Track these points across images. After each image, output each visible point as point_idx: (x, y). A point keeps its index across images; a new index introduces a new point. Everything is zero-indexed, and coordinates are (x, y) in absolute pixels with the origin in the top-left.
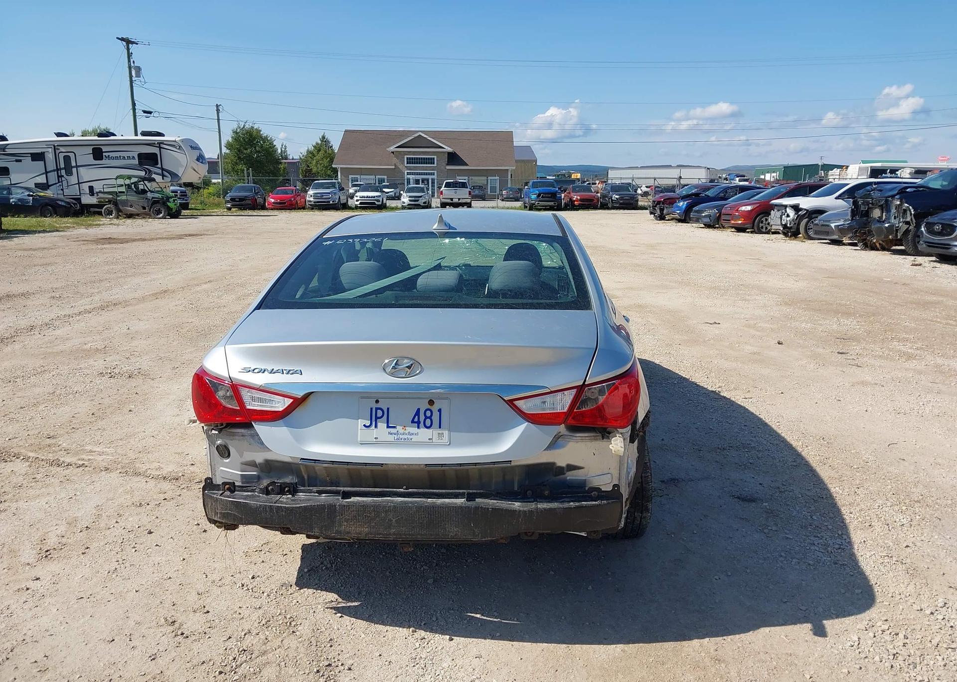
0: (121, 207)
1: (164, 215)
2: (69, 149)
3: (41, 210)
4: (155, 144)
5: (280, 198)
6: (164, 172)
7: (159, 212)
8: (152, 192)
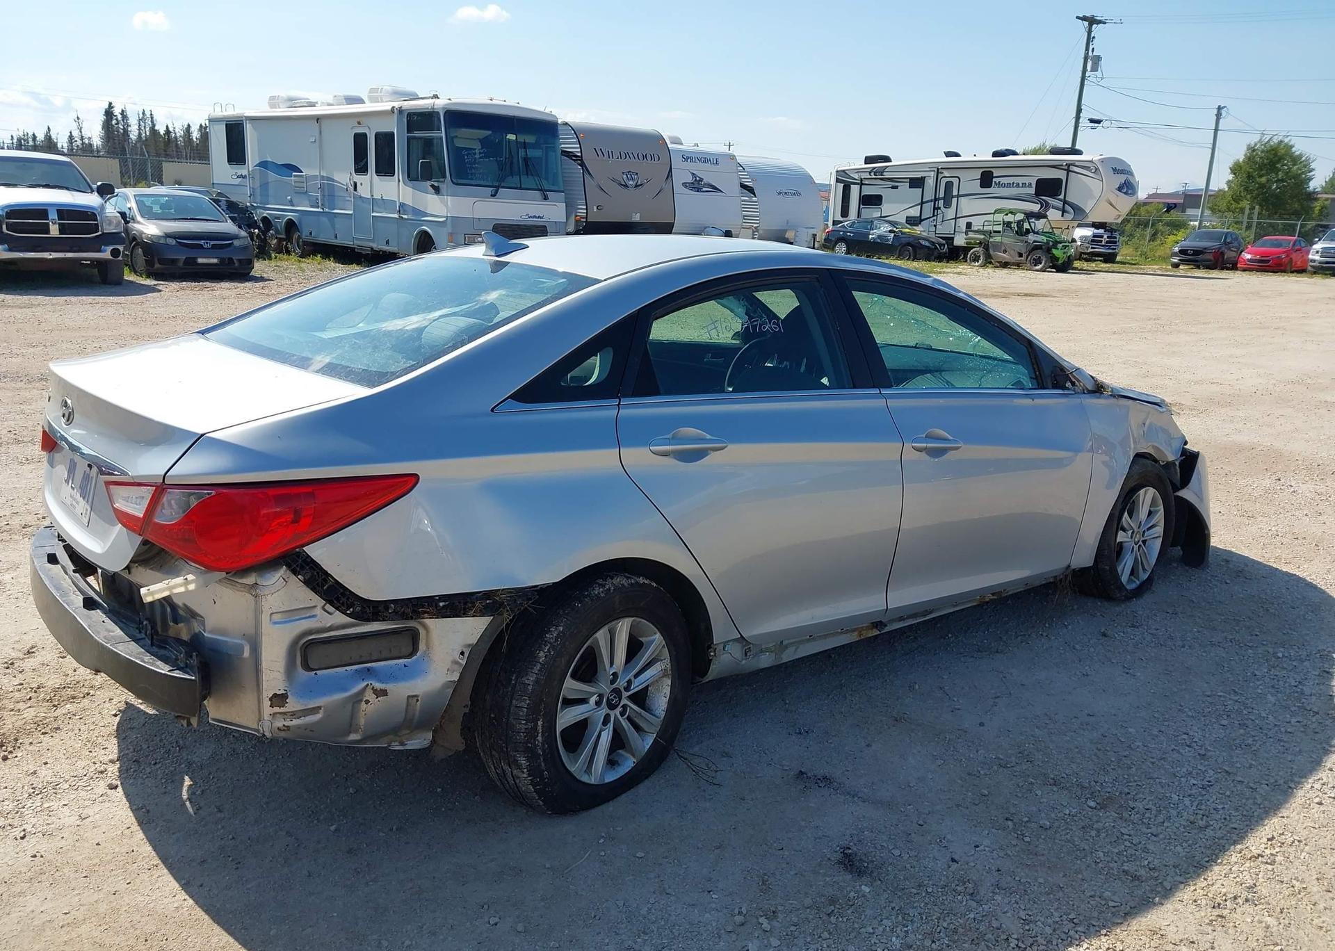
0: (991, 252)
1: (1044, 267)
2: (955, 173)
3: (900, 251)
4: (1062, 165)
5: (1263, 255)
6: (1066, 206)
7: (1037, 262)
8: (1035, 233)
